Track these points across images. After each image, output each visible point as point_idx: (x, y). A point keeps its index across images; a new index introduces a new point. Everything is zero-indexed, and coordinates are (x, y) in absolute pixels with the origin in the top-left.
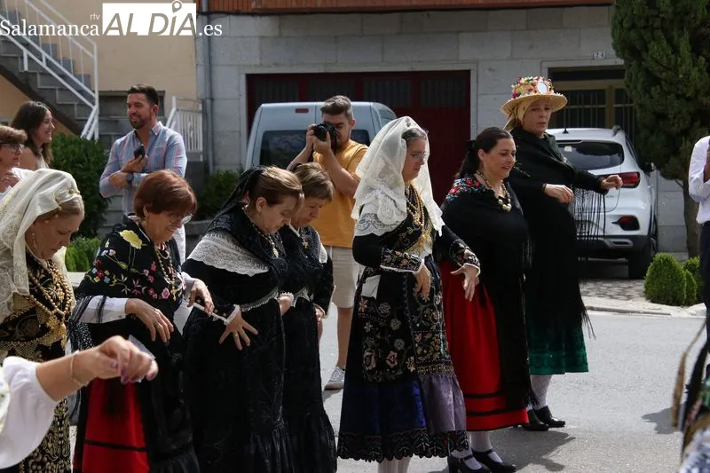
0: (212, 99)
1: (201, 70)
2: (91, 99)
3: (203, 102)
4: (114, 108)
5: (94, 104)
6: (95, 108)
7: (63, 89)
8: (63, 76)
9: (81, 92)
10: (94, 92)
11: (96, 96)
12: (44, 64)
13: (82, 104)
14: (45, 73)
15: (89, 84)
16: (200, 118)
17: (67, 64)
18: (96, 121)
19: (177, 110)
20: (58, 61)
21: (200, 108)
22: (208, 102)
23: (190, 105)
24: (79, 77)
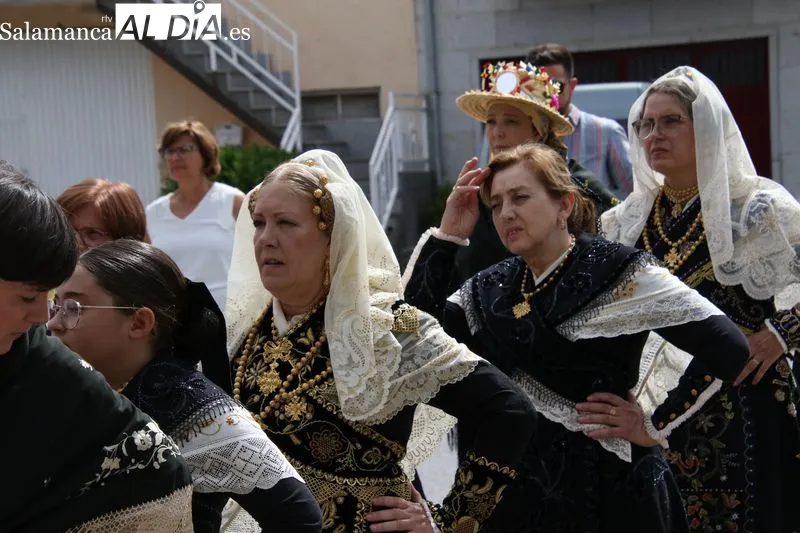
0: (438, 93)
1: (423, 58)
2: (291, 101)
3: (428, 98)
4: (319, 110)
5: (294, 106)
6: (297, 112)
7: (258, 91)
8: (259, 75)
9: (281, 93)
10: (294, 91)
11: (297, 97)
12: (234, 61)
13: (281, 108)
14: (236, 73)
15: (289, 84)
16: (424, 119)
17: (261, 59)
18: (298, 128)
19: (396, 109)
20: (251, 56)
21: (424, 105)
22: (434, 97)
23: (411, 102)
24: (276, 75)
